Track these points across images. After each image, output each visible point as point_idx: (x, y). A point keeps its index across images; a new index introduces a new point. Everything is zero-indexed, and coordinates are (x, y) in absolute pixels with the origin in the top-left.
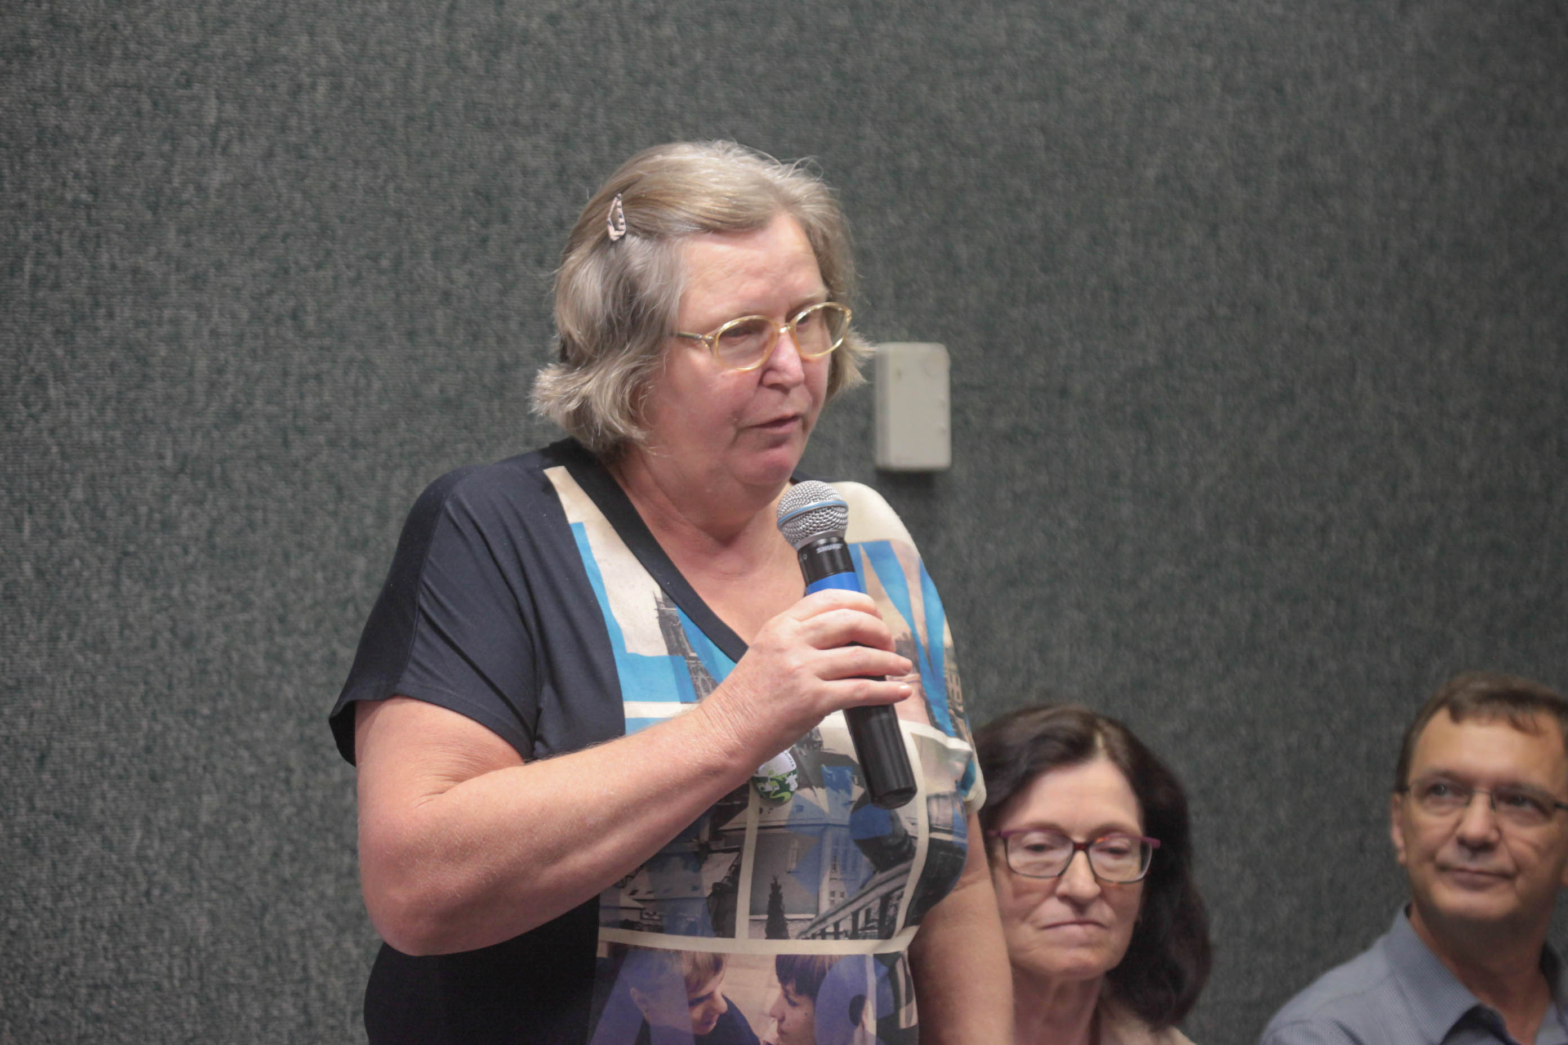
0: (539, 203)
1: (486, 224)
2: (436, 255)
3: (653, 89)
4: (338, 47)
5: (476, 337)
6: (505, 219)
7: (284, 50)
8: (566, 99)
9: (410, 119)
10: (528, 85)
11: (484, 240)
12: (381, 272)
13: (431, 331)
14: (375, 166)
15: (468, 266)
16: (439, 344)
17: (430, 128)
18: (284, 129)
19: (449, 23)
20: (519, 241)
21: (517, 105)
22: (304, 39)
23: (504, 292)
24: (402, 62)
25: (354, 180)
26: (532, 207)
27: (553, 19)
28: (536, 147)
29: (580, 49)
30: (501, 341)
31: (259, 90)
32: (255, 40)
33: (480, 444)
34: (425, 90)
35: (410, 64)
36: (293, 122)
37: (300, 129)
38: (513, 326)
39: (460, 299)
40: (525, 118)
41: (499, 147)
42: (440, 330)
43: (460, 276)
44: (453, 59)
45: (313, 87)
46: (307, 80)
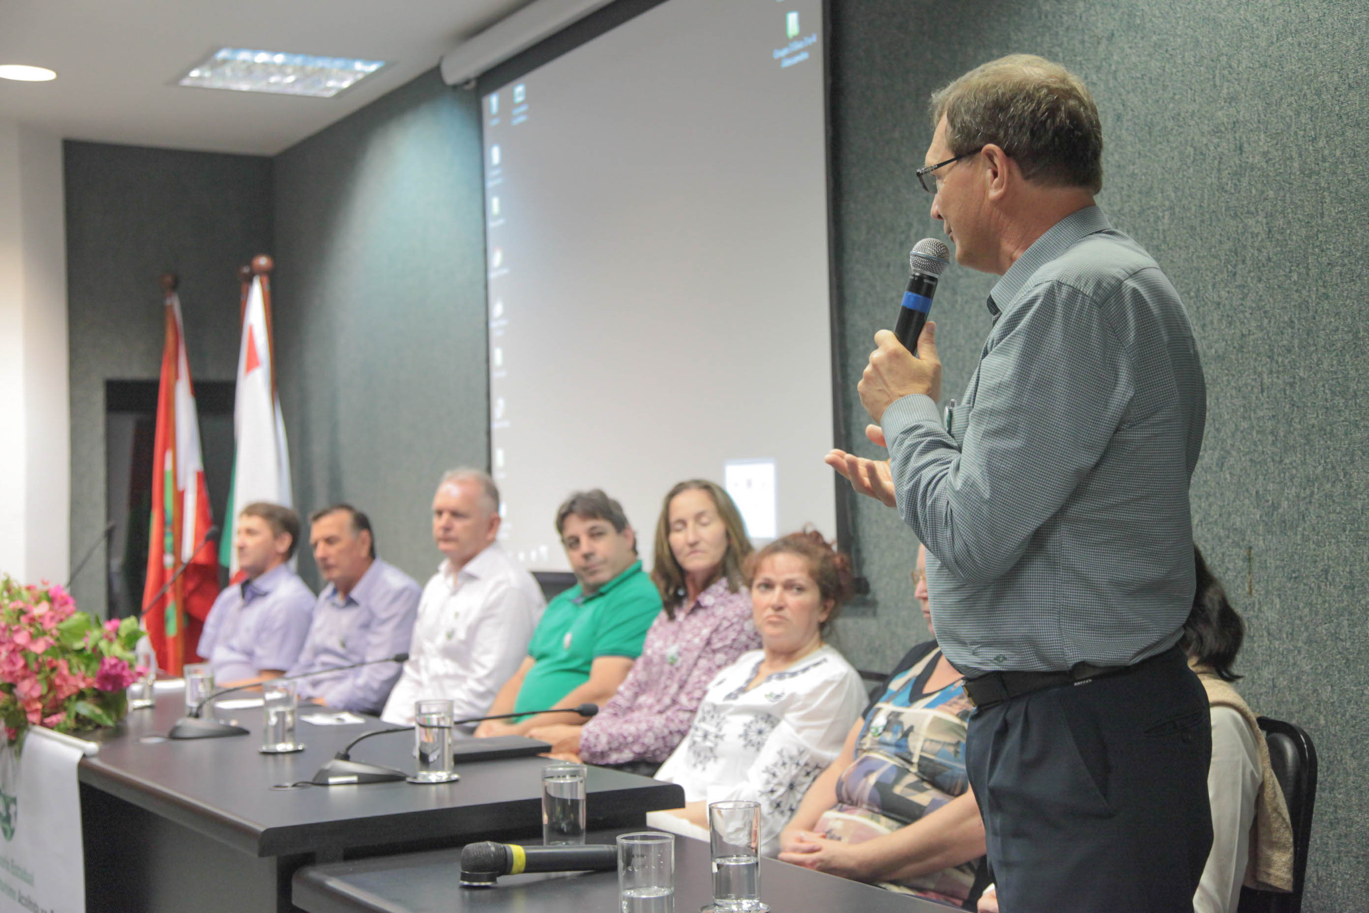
0: (1259, 250)
1: (1235, 266)
2: (1214, 286)
3: (1314, 177)
4: (1173, 195)
5: (1230, 323)
6: (1244, 262)
7: (1152, 203)
8: (1271, 194)
9: (1203, 221)
10: (1254, 191)
11: (1235, 274)
12: (1191, 298)
13: (1212, 323)
14: (1187, 248)
15: (1227, 289)
16: (1215, 329)
17: (1210, 225)
18: (1152, 238)
19: (1219, 170)
20: (1250, 272)
21: (1249, 203)
22: (1160, 195)
23: (1243, 299)
24: (1199, 196)
25: (1180, 256)
26: (1256, 252)
27: (1265, 154)
28: (1257, 222)
29: (1277, 166)
30: (1242, 323)
31: (1143, 224)
32: (1141, 201)
33: (1233, 376)
34: (1209, 205)
35: (1202, 196)
36: (1155, 236)
37: (1158, 238)
38: (1247, 315)
39: (1224, 306)
40: (1253, 209)
41: (1241, 226)
42: (1215, 321)
43: (1223, 294)
44: (1222, 189)
45: (1163, 217)
46: (1161, 214)
